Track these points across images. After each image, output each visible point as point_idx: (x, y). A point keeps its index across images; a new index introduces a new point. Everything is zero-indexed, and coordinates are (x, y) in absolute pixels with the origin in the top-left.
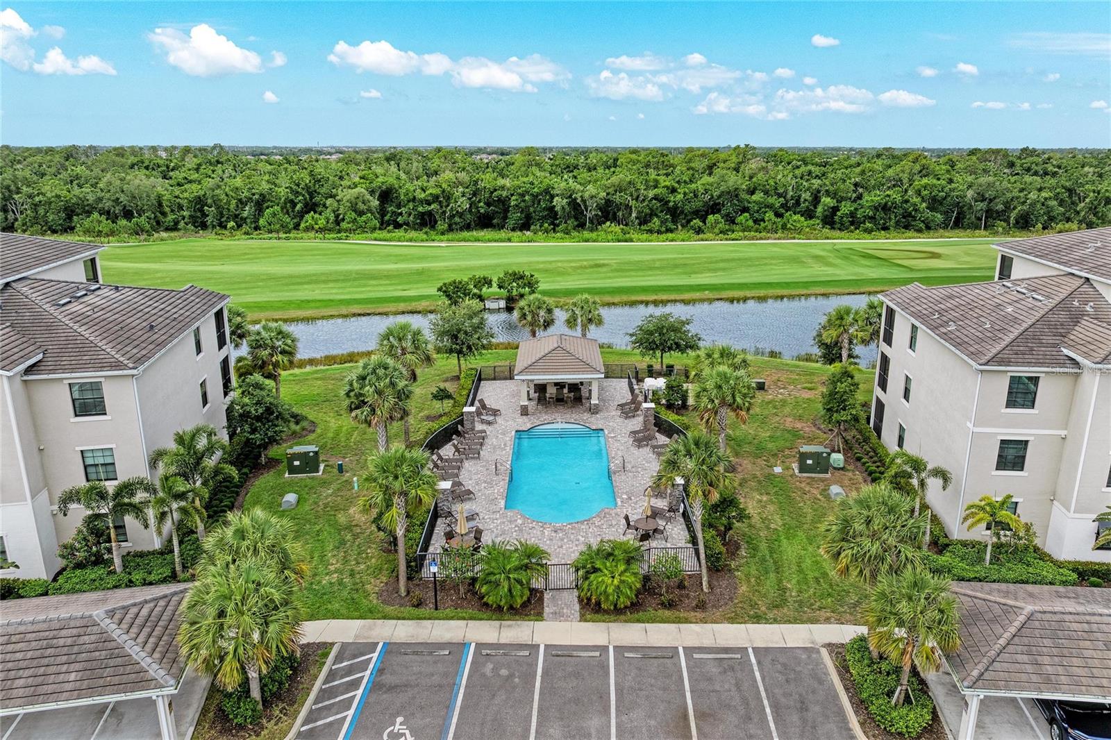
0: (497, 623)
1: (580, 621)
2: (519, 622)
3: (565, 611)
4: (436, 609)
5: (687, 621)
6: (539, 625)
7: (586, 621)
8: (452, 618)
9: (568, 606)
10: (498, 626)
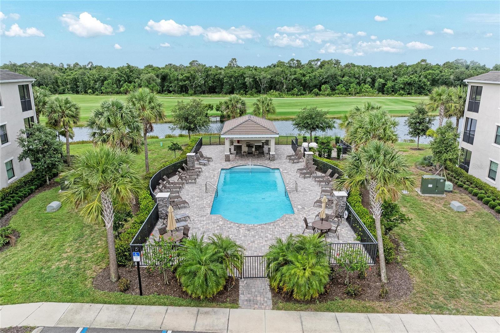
0: (195, 309)
1: (273, 309)
2: (216, 309)
3: (258, 298)
4: (141, 294)
5: (374, 311)
6: (235, 313)
7: (278, 309)
8: (154, 304)
9: (261, 294)
10: (196, 313)
